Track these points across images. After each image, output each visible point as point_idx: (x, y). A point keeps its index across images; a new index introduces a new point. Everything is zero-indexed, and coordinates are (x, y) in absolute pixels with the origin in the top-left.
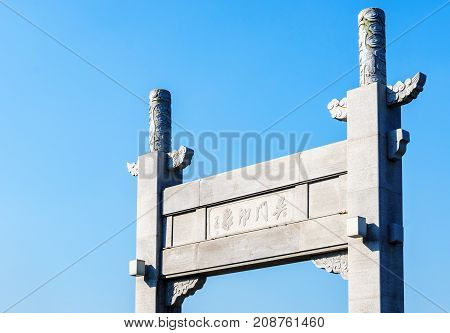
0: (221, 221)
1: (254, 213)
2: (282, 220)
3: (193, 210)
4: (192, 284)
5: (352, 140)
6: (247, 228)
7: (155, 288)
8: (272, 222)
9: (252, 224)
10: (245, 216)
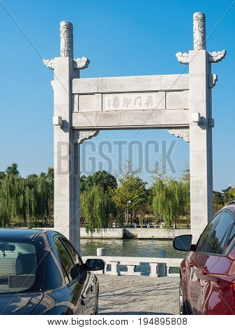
0: (112, 102)
1: (133, 101)
2: (150, 107)
3: (93, 94)
4: (92, 133)
5: (192, 75)
6: (128, 109)
7: (68, 133)
8: (144, 107)
9: (131, 107)
10: (127, 102)
